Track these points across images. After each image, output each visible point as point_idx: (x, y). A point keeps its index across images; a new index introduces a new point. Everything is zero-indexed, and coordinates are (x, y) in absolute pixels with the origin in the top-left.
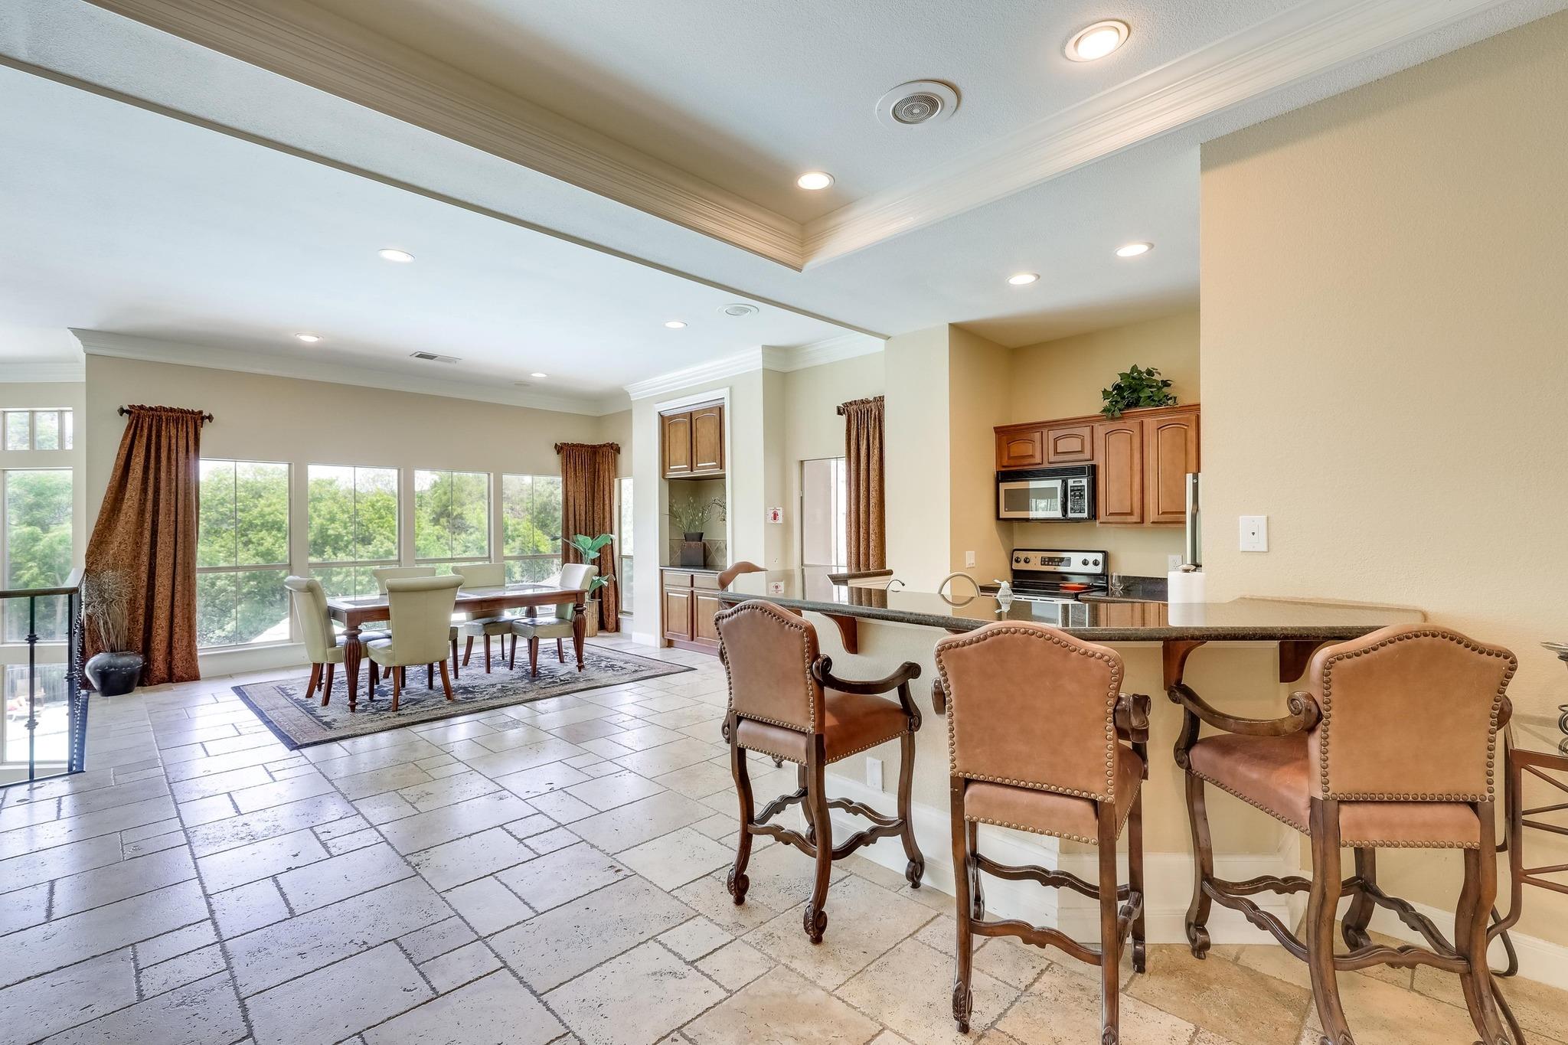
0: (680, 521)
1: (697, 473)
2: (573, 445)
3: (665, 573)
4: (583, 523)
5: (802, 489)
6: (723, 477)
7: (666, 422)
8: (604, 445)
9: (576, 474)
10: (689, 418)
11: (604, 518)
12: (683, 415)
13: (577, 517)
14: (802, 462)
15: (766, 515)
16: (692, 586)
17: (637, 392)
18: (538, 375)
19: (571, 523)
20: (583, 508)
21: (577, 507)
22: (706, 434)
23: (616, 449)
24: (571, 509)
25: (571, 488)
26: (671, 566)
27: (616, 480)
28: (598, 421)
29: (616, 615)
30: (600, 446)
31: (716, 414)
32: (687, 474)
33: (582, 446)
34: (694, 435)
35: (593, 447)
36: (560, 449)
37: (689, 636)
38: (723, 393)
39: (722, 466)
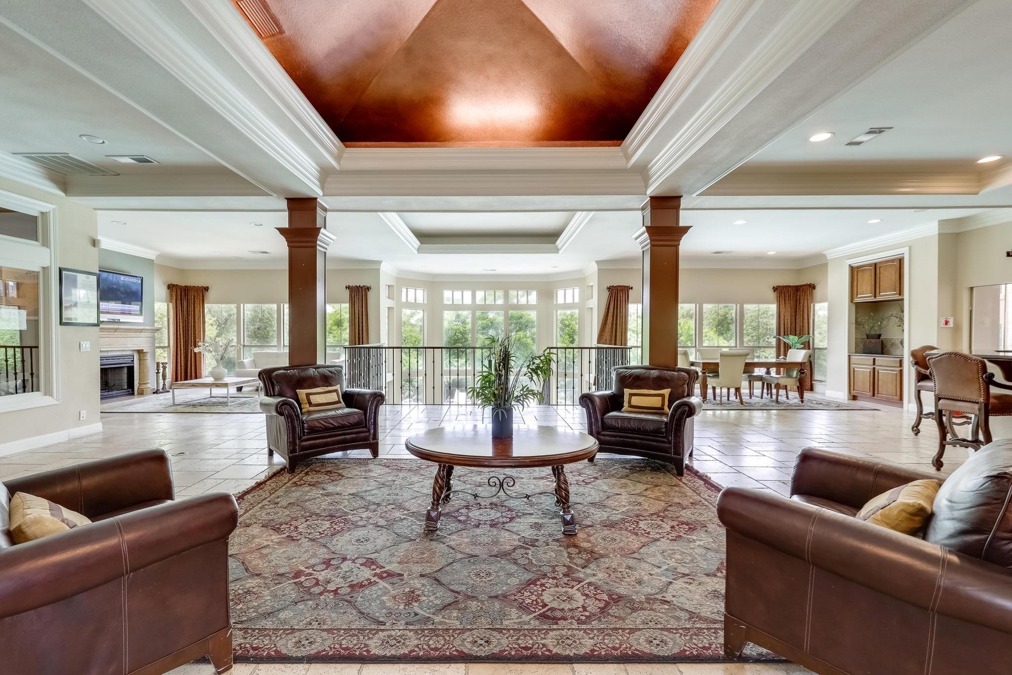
0: (864, 327)
1: (879, 299)
2: (784, 287)
3: (852, 357)
4: (789, 329)
5: (971, 305)
6: (903, 300)
7: (854, 271)
8: (804, 285)
9: (785, 303)
10: (874, 266)
11: (803, 326)
12: (870, 265)
13: (786, 326)
14: (972, 288)
15: (939, 322)
16: (874, 364)
17: (831, 254)
18: (771, 253)
19: (782, 329)
20: (789, 320)
21: (786, 321)
22: (888, 277)
23: (812, 287)
24: (782, 322)
25: (782, 310)
26: (856, 353)
27: (812, 304)
28: (799, 272)
29: (811, 381)
30: (801, 286)
31: (897, 263)
32: (872, 299)
33: (789, 286)
34: (878, 277)
35: (797, 286)
36: (775, 289)
37: (871, 393)
38: (905, 251)
39: (901, 293)
